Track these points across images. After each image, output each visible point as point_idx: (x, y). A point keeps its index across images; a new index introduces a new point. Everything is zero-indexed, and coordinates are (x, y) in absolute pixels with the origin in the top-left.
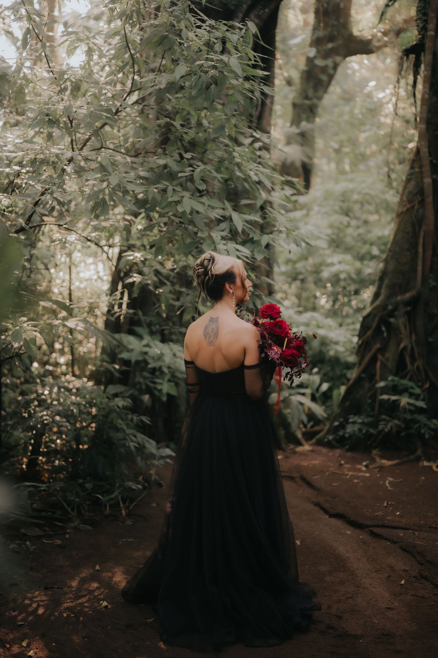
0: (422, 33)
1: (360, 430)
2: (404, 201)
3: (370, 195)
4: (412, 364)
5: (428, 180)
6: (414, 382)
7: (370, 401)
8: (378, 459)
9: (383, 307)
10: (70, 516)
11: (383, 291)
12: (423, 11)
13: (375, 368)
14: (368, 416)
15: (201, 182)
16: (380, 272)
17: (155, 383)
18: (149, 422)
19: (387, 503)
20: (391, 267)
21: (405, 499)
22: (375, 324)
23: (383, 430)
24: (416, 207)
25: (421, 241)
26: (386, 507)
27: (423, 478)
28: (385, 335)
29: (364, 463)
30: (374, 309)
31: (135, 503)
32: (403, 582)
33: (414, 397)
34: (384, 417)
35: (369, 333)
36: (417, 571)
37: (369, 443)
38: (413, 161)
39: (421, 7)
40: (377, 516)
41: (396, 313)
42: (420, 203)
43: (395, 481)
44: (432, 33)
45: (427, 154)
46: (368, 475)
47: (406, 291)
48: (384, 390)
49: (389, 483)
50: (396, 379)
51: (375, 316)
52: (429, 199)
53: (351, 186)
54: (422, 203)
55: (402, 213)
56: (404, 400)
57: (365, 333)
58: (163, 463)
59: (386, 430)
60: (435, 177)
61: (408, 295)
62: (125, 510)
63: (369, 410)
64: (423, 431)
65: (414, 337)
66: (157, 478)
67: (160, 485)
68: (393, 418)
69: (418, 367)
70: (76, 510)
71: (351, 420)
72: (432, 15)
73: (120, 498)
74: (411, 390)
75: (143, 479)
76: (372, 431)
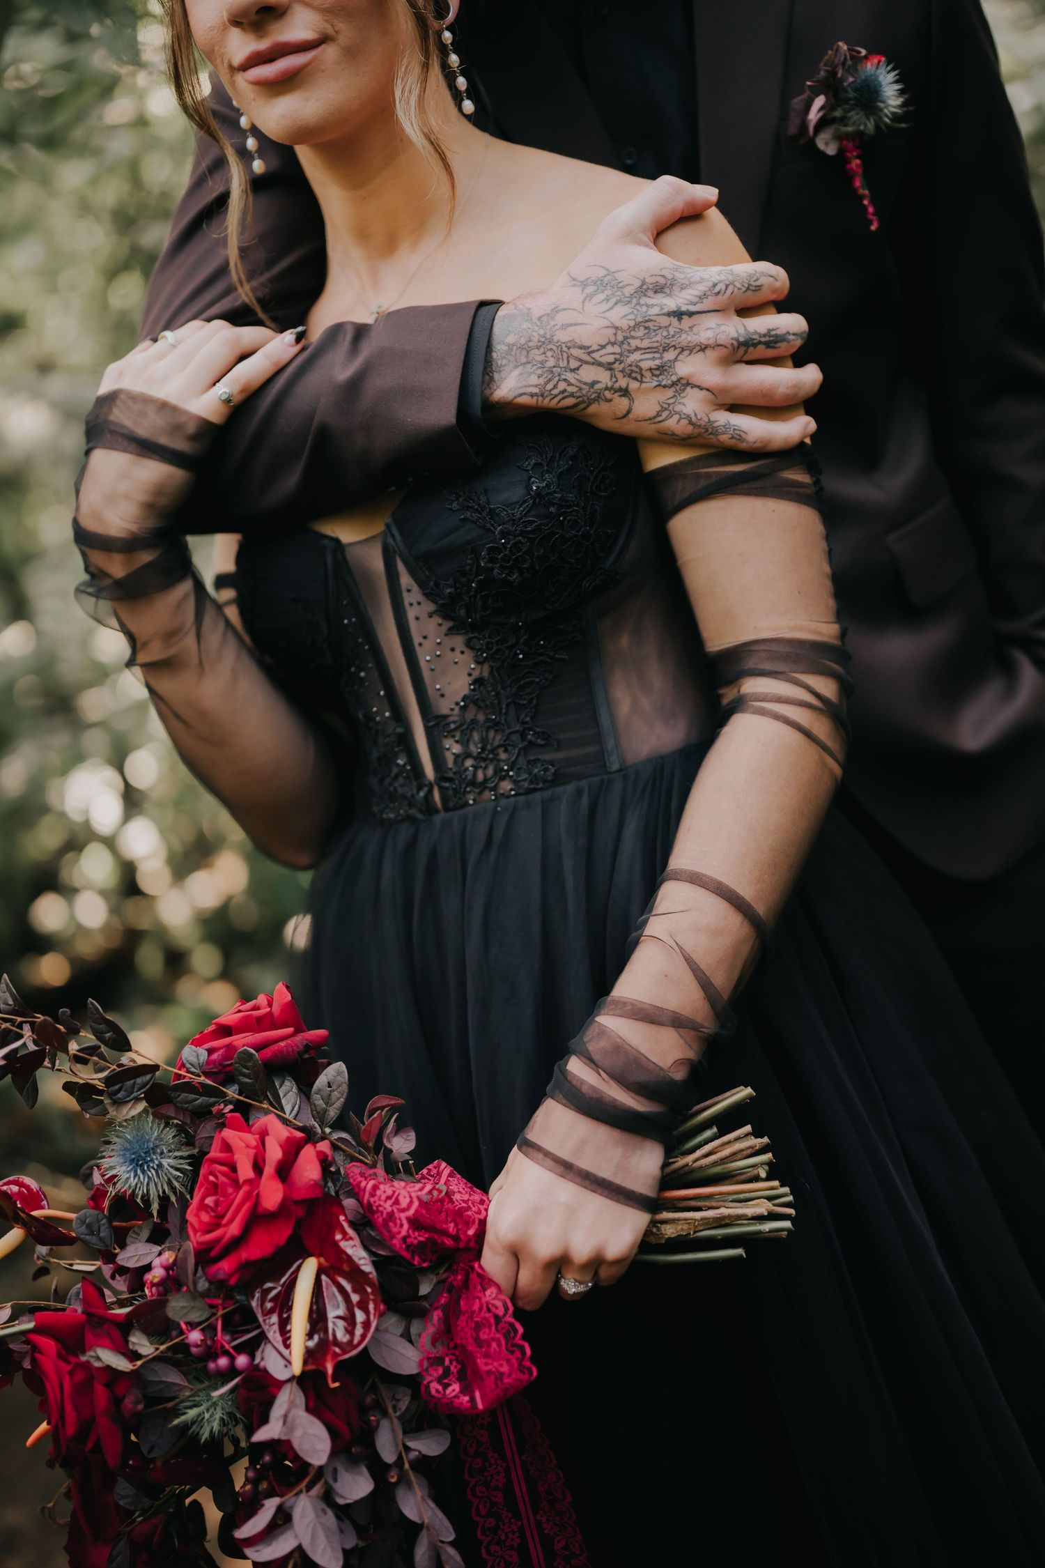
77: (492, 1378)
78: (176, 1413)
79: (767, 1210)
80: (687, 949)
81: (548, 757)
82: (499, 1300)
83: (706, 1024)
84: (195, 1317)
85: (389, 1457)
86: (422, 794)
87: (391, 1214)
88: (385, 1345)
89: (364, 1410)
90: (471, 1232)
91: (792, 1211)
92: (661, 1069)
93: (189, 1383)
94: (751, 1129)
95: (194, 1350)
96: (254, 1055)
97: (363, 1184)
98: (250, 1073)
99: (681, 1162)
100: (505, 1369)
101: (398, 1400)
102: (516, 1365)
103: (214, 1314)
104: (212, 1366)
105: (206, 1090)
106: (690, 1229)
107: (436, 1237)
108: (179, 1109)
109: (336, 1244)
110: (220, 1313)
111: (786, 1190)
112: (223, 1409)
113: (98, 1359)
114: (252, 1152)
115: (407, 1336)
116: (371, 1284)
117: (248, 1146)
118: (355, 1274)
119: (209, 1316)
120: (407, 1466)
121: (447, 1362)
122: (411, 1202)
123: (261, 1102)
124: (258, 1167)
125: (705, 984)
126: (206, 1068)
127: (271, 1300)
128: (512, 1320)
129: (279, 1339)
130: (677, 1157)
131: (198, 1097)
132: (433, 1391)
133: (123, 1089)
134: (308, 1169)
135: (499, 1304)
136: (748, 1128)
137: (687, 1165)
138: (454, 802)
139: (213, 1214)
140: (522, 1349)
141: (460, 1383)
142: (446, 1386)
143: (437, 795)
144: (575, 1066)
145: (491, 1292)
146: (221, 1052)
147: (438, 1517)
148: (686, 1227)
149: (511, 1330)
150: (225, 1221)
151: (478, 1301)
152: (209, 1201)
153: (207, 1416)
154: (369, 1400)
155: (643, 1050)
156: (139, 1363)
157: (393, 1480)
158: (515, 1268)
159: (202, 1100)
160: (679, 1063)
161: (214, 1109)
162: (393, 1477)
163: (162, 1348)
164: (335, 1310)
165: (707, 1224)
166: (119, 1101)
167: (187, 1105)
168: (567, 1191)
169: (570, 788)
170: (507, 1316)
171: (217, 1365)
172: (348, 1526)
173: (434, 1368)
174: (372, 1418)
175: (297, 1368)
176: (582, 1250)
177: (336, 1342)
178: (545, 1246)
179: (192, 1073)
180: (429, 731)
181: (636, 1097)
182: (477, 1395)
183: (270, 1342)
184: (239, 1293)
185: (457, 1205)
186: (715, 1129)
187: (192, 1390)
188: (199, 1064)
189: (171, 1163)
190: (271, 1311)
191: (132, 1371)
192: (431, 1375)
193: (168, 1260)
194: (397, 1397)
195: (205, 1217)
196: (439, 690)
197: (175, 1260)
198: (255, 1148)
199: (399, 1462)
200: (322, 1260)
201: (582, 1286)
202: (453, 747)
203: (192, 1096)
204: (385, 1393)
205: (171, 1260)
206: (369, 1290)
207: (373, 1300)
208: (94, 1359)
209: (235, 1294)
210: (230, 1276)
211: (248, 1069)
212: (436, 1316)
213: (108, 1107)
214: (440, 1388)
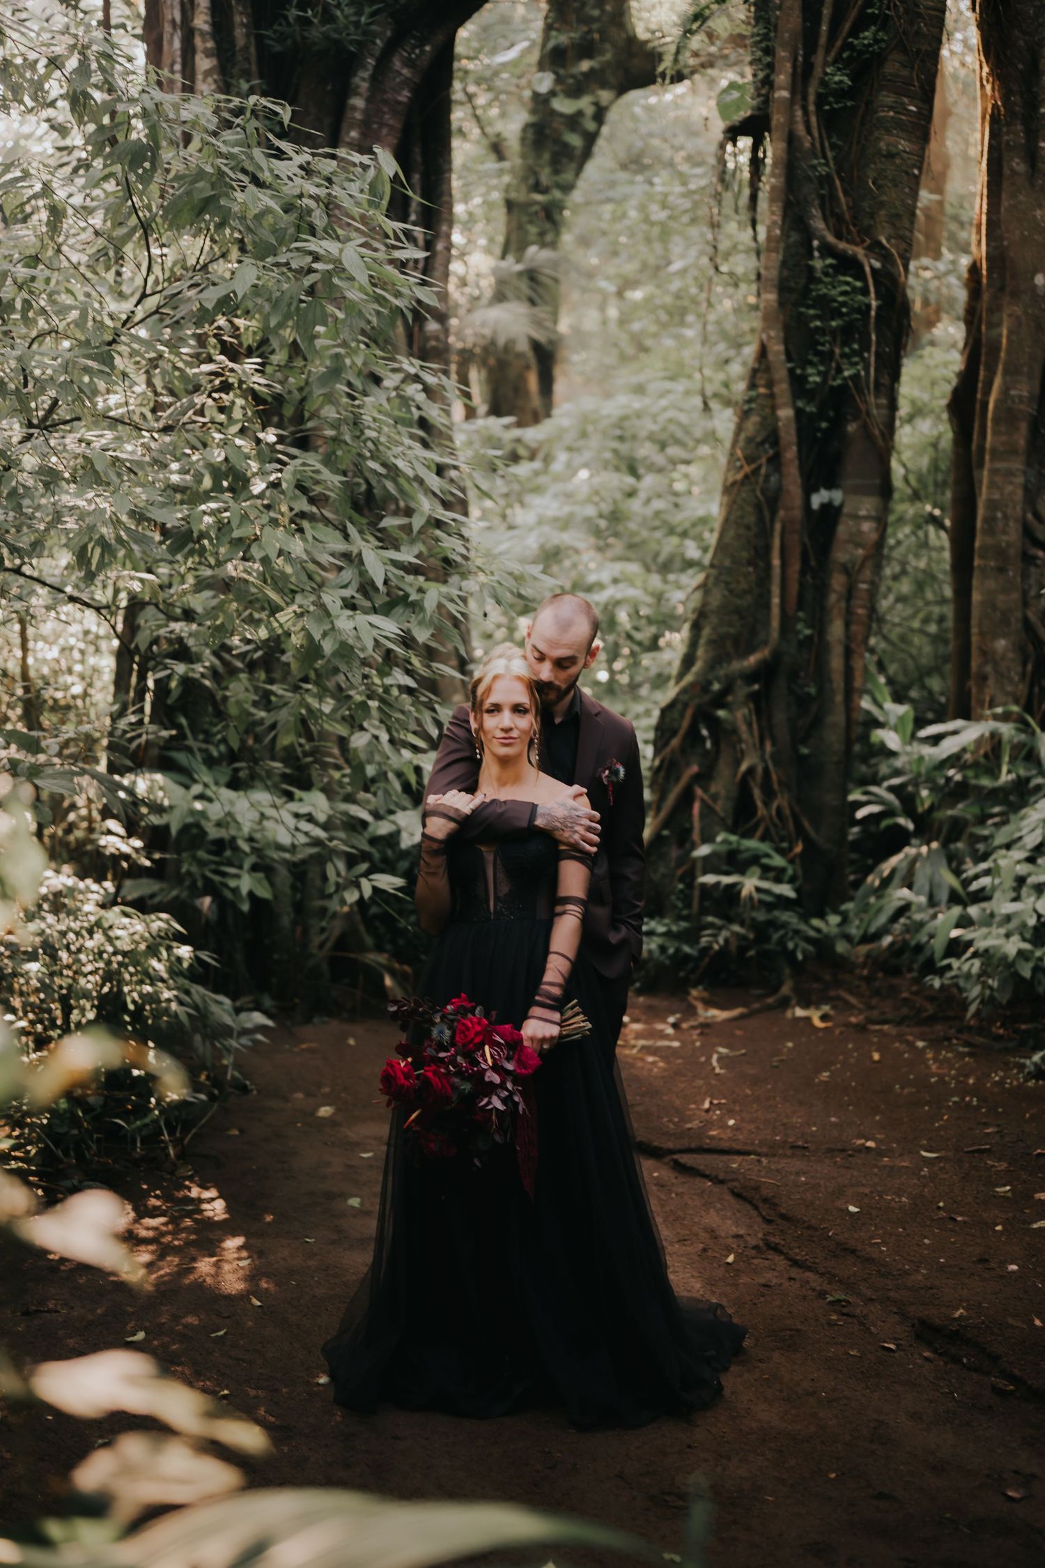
0: (763, 92)
1: (663, 949)
2: (738, 459)
3: (679, 424)
4: (767, 804)
5: (785, 413)
6: (772, 841)
7: (681, 886)
8: (700, 1007)
9: (702, 686)
10: (61, 1166)
11: (700, 652)
12: (763, 45)
13: (691, 815)
14: (680, 918)
15: (297, 492)
16: (694, 612)
17: (224, 874)
18: (213, 963)
19: (711, 1103)
20: (716, 600)
21: (748, 1092)
22: (686, 723)
23: (708, 948)
24: (763, 471)
25: (777, 542)
26: (707, 1111)
27: (790, 1044)
28: (708, 745)
29: (671, 1020)
30: (684, 691)
31: (194, 1131)
32: (731, 1259)
33: (771, 875)
34: (710, 919)
35: (675, 742)
36: (760, 1235)
37: (682, 974)
38: (754, 372)
39: (758, 35)
40: (689, 1129)
41: (730, 698)
42: (770, 460)
43: (732, 1054)
44: (785, 94)
45: (783, 357)
46: (676, 1044)
47: (750, 650)
48: (710, 864)
49: (719, 1060)
50: (733, 838)
51: (686, 705)
52: (791, 453)
53: (637, 404)
54: (776, 461)
55: (734, 483)
56: (750, 884)
57: (666, 744)
58: (250, 1044)
59: (716, 947)
60: (800, 404)
61: (753, 659)
62: (174, 1147)
63: (680, 905)
64: (791, 945)
65: (768, 747)
66: (236, 1074)
67: (245, 1090)
68: (730, 920)
69: (779, 810)
70: (72, 1153)
71: (644, 928)
72: (783, 54)
73: (162, 1124)
74: (765, 861)
75: (208, 1078)
76: (687, 949)
86: (488, 915)
138: (497, 918)
143: (492, 916)
180: (495, 900)
196: (500, 890)
202: (500, 905)
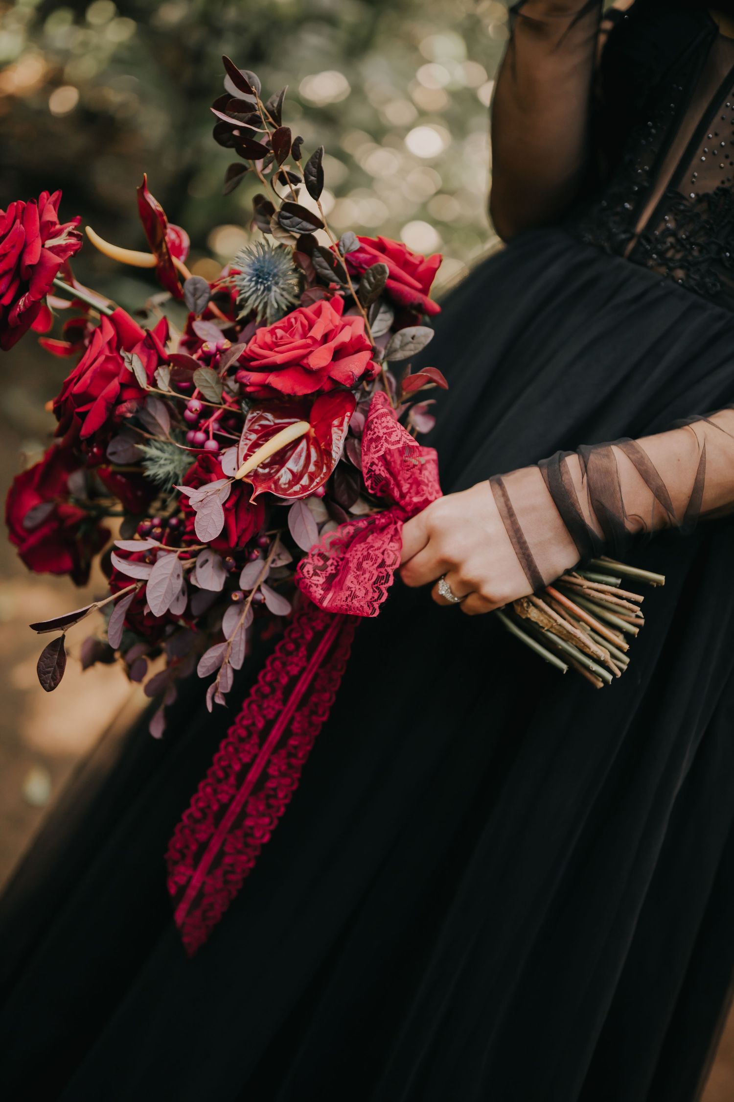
77: (349, 593)
78: (147, 443)
79: (604, 657)
80: (709, 457)
81: (723, 278)
82: (395, 554)
83: (675, 513)
84: (208, 394)
85: (245, 582)
86: (623, 236)
87: (379, 438)
88: (303, 517)
89: (254, 543)
90: (416, 499)
91: (619, 674)
92: (624, 512)
93: (170, 434)
94: (642, 600)
95: (188, 413)
96: (386, 273)
97: (379, 406)
98: (373, 283)
99: (580, 580)
100: (361, 593)
101: (280, 559)
102: (369, 598)
103: (220, 404)
104: (191, 434)
105: (338, 270)
106: (547, 625)
107: (392, 482)
108: (311, 267)
109: (330, 426)
110: (224, 406)
111: (627, 660)
112: (175, 468)
113: (131, 363)
114: (331, 327)
115: (320, 527)
116: (329, 468)
117: (331, 321)
118: (325, 453)
119: (217, 402)
120: (250, 599)
121: (329, 563)
122: (398, 442)
123: (363, 307)
124: (327, 337)
125: (698, 487)
126: (350, 258)
127: (260, 425)
128: (391, 573)
129: (245, 451)
130: (580, 576)
131: (329, 268)
132: (305, 570)
133: (291, 220)
134: (355, 365)
135: (392, 556)
136: (640, 598)
137: (581, 586)
138: (639, 258)
139: (274, 340)
140: (381, 595)
141: (326, 580)
142: (315, 574)
143: (631, 245)
144: (572, 462)
145: (394, 545)
146: (368, 256)
147: (240, 647)
148: (545, 621)
149: (385, 578)
150: (277, 349)
151: (381, 542)
152: (279, 332)
153: (162, 462)
154: (264, 540)
155: (624, 489)
156: (151, 389)
157: (234, 598)
158: (422, 546)
159: (329, 273)
160: (637, 519)
161: (332, 285)
162: (236, 596)
163: (173, 394)
164: (293, 464)
165: (560, 632)
166: (282, 224)
167: (318, 267)
168: (497, 528)
169: (718, 310)
170: (391, 568)
171: (194, 436)
172: (184, 601)
173: (319, 558)
174: (256, 553)
175: (239, 475)
176: (471, 571)
177: (276, 483)
178: (451, 548)
179: (339, 250)
180: (664, 197)
181: (592, 512)
182: (330, 596)
183: (238, 447)
184: (247, 404)
185: (421, 477)
186: (619, 581)
187: (168, 439)
188: (348, 248)
189: (277, 297)
190: (255, 432)
191: (143, 390)
192: (313, 560)
193: (223, 344)
194: (281, 557)
195: (268, 339)
196: (694, 176)
197: (227, 350)
198: (336, 327)
199: (247, 594)
200: (313, 430)
201: (451, 595)
202: (670, 222)
203: (325, 264)
204: (276, 547)
205: (225, 347)
206: (325, 470)
207: (321, 478)
208: (128, 361)
209: (244, 402)
210: (252, 385)
211: (375, 279)
212: (350, 529)
213: (272, 221)
214: (311, 572)
